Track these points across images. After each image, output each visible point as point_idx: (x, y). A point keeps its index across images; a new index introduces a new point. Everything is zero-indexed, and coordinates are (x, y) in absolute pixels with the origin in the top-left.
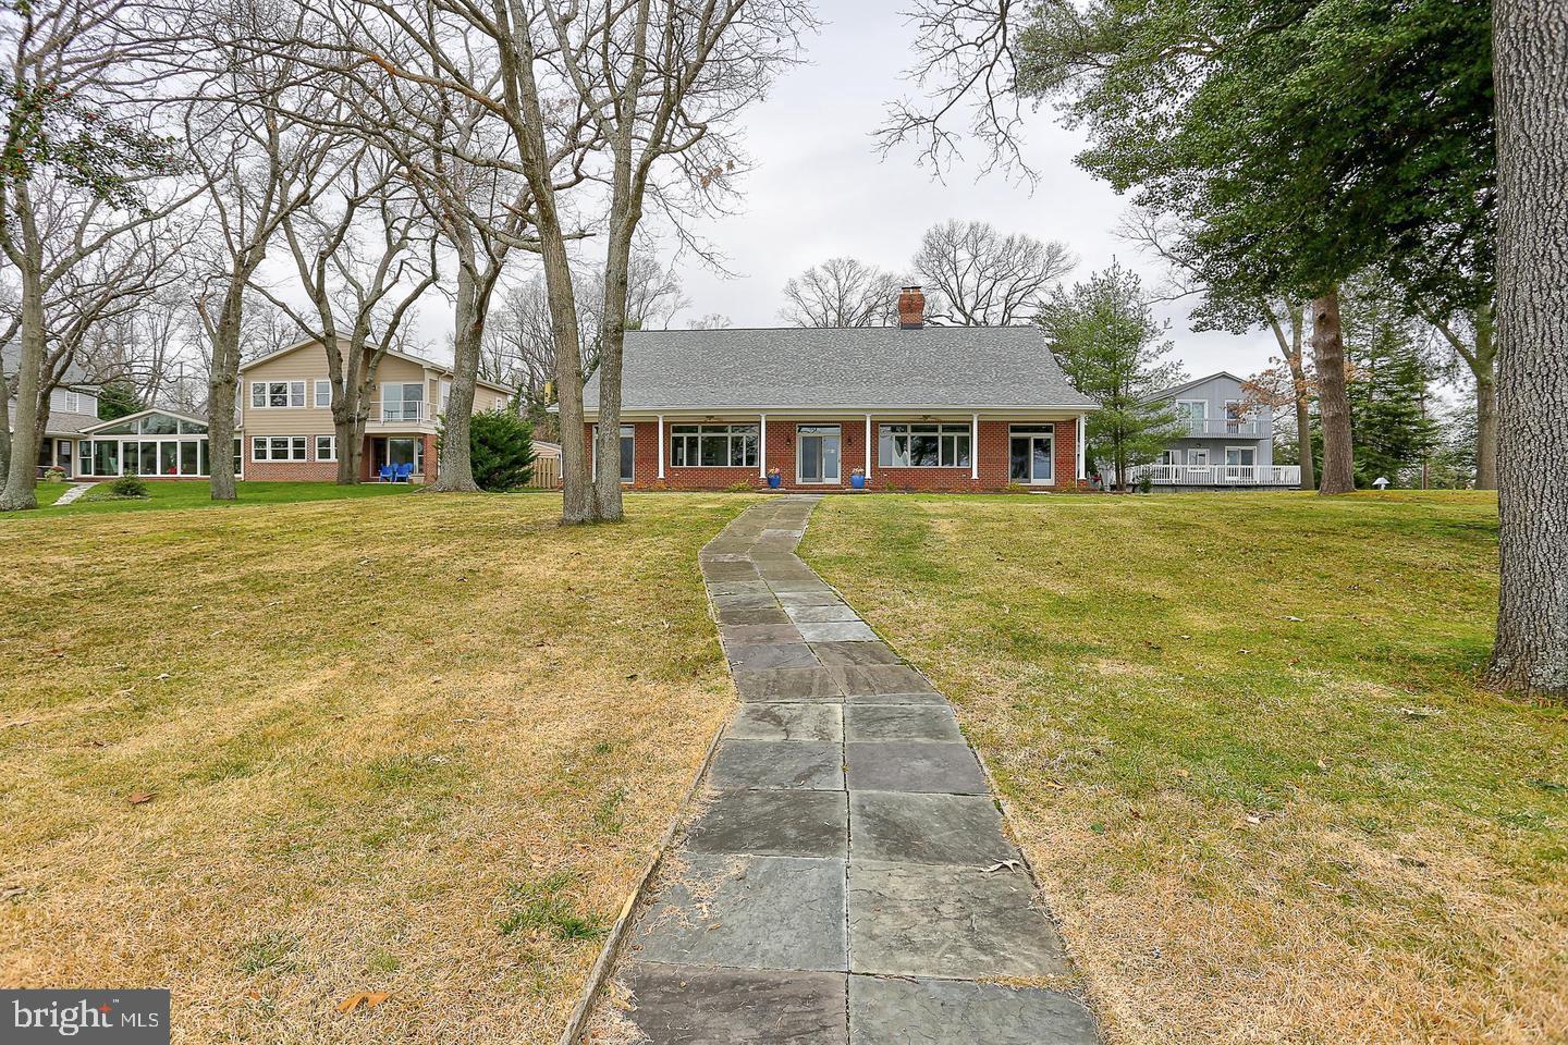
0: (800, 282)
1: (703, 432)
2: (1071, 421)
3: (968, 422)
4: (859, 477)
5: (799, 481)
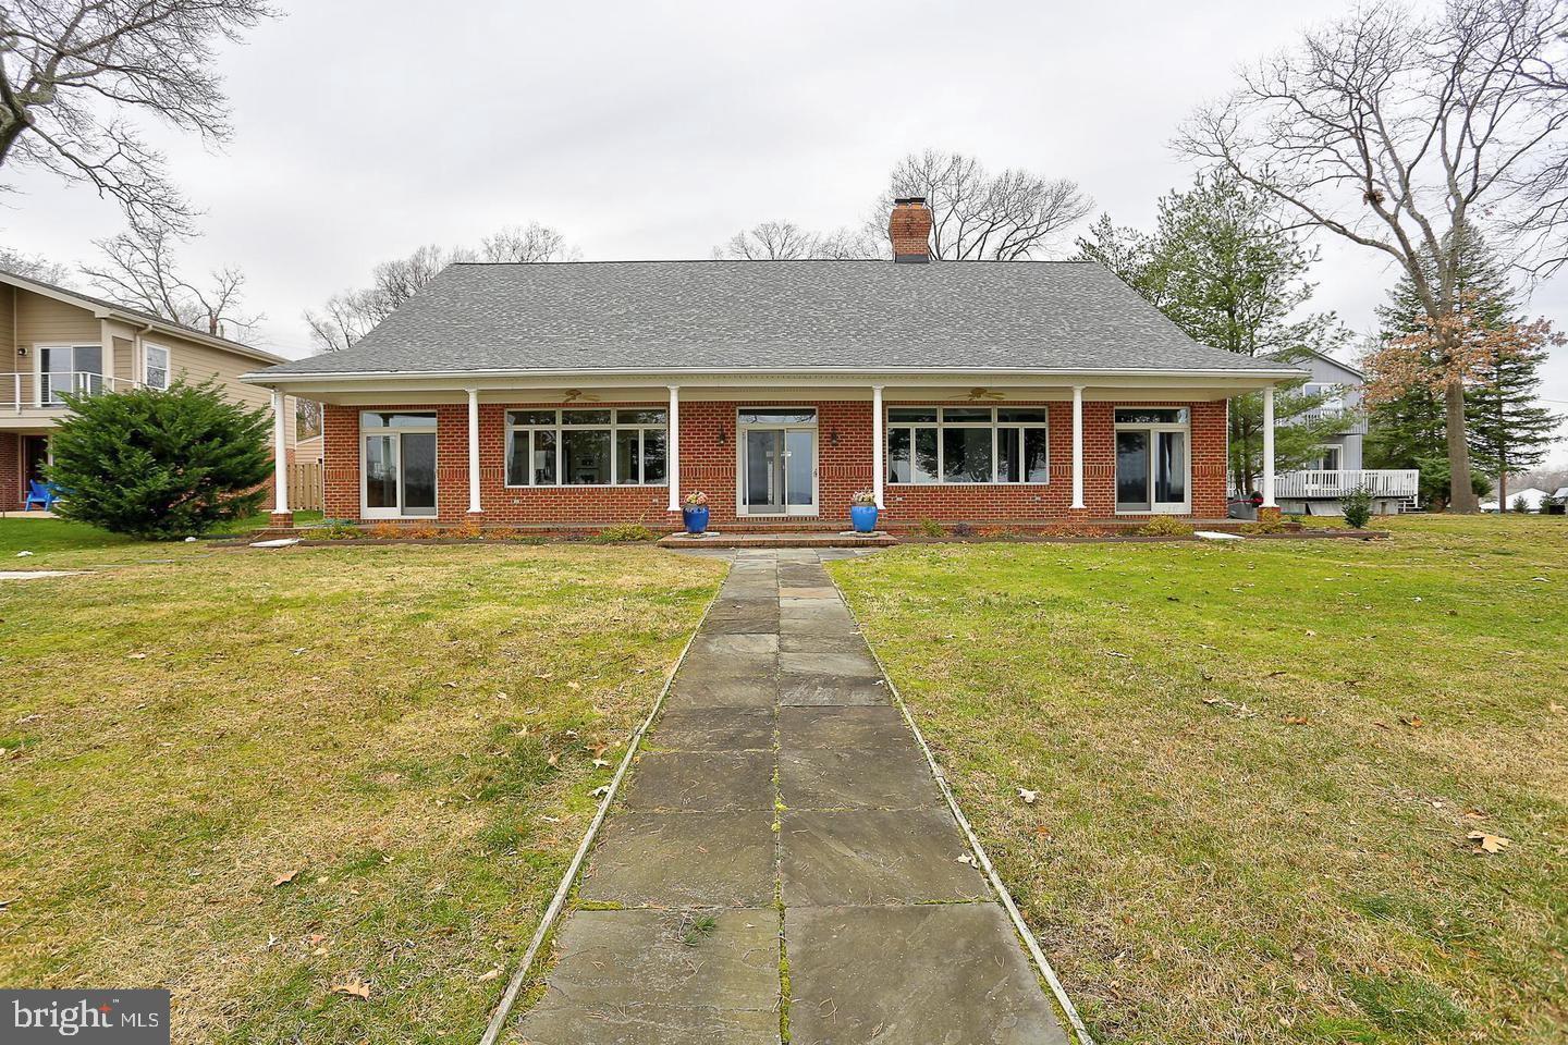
1: (565, 422)
2: (1218, 402)
3: (1045, 403)
4: (868, 509)
5: (742, 510)
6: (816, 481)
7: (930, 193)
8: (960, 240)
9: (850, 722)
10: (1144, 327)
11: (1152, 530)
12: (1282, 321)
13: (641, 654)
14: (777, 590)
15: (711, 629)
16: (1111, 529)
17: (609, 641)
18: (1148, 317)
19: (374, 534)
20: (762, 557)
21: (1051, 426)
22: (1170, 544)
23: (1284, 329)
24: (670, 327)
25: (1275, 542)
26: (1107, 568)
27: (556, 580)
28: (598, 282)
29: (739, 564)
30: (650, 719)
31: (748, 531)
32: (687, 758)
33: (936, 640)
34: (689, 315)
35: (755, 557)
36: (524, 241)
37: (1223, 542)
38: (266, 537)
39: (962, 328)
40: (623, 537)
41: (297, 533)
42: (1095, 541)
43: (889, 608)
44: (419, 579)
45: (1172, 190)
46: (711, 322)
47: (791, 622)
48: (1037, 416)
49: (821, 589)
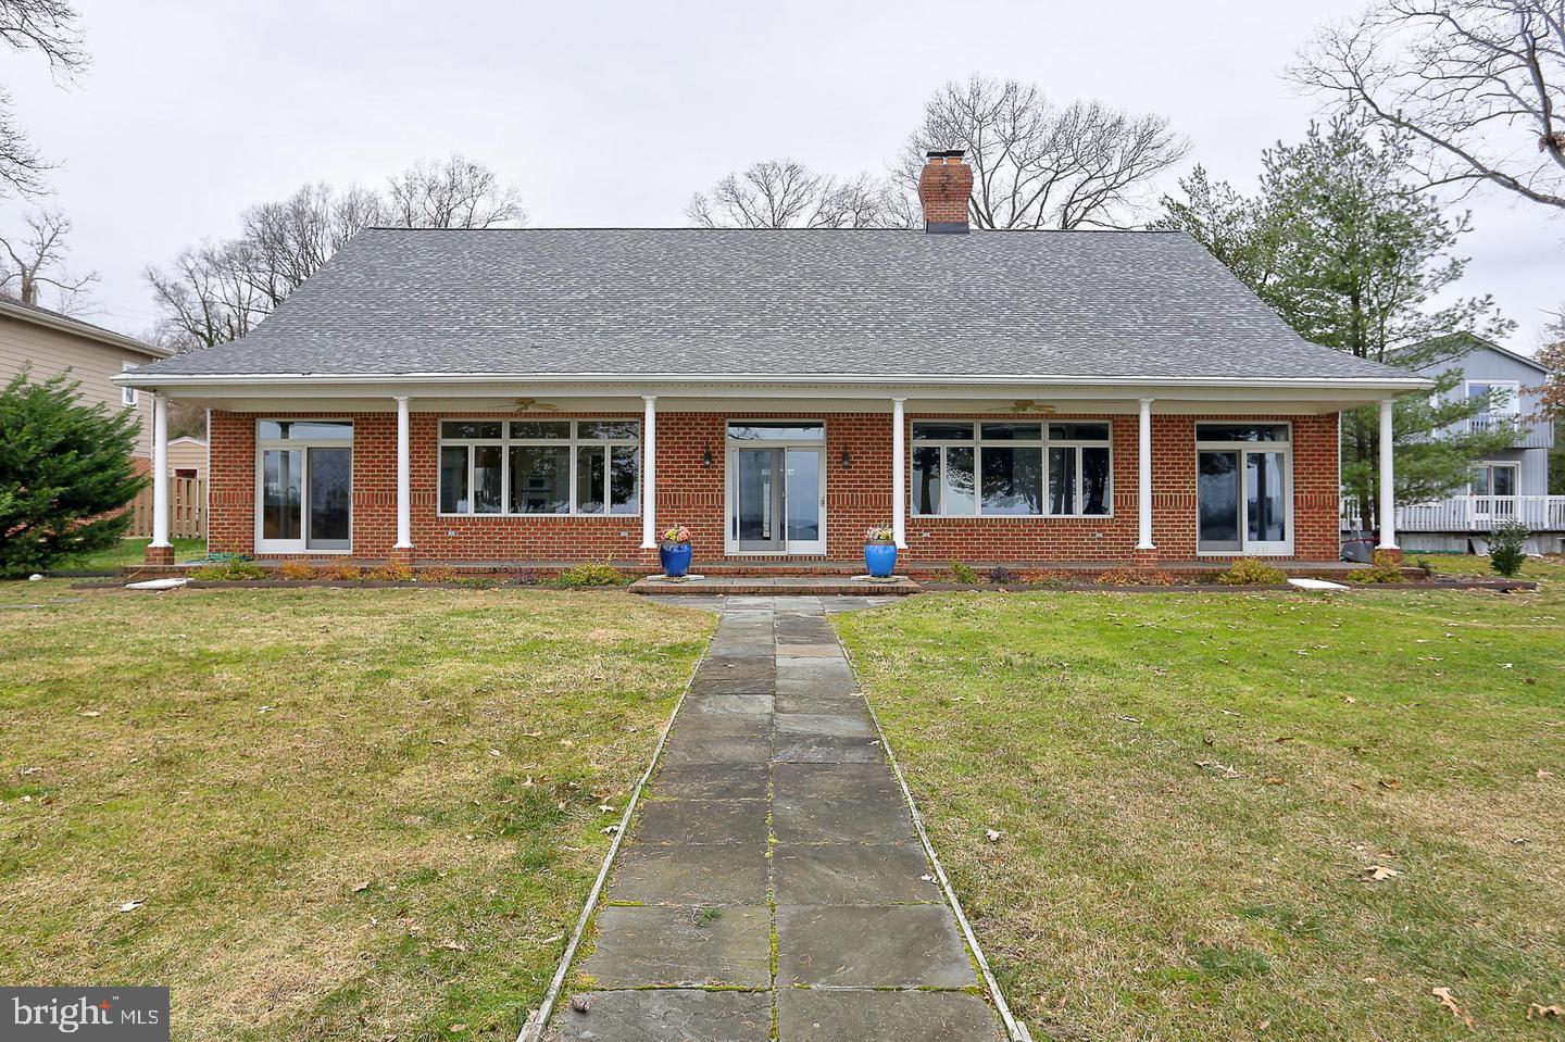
0: (711, 199)
1: (513, 436)
2: (1328, 416)
3: (1108, 417)
4: (884, 550)
5: (732, 546)
6: (823, 512)
7: (976, 132)
8: (1015, 192)
9: (842, 777)
10: (1237, 319)
11: (1236, 577)
12: (1419, 308)
13: (630, 713)
14: (773, 647)
15: (701, 689)
16: (1187, 575)
17: (593, 700)
18: (1243, 306)
19: (280, 573)
20: (756, 607)
21: (1115, 445)
22: (1256, 595)
23: (1423, 318)
24: (644, 317)
25: (1388, 593)
26: (1163, 625)
27: (518, 633)
28: (552, 256)
29: (729, 616)
30: (648, 773)
31: (738, 574)
32: (687, 805)
33: (942, 703)
34: (667, 302)
35: (748, 607)
36: (443, 179)
37: (1321, 593)
38: (142, 576)
39: (1008, 320)
40: (588, 580)
41: (182, 572)
42: (1163, 590)
43: (897, 669)
44: (357, 631)
45: (1279, 142)
46: (696, 310)
47: (789, 682)
48: (1098, 432)
49: (822, 646)
